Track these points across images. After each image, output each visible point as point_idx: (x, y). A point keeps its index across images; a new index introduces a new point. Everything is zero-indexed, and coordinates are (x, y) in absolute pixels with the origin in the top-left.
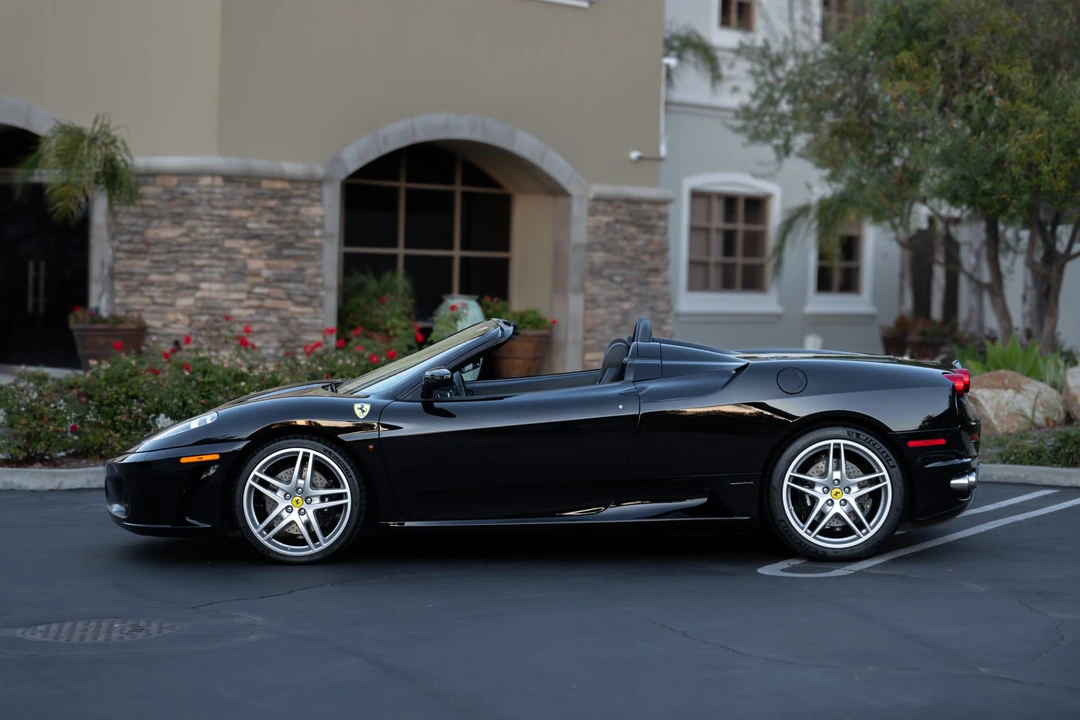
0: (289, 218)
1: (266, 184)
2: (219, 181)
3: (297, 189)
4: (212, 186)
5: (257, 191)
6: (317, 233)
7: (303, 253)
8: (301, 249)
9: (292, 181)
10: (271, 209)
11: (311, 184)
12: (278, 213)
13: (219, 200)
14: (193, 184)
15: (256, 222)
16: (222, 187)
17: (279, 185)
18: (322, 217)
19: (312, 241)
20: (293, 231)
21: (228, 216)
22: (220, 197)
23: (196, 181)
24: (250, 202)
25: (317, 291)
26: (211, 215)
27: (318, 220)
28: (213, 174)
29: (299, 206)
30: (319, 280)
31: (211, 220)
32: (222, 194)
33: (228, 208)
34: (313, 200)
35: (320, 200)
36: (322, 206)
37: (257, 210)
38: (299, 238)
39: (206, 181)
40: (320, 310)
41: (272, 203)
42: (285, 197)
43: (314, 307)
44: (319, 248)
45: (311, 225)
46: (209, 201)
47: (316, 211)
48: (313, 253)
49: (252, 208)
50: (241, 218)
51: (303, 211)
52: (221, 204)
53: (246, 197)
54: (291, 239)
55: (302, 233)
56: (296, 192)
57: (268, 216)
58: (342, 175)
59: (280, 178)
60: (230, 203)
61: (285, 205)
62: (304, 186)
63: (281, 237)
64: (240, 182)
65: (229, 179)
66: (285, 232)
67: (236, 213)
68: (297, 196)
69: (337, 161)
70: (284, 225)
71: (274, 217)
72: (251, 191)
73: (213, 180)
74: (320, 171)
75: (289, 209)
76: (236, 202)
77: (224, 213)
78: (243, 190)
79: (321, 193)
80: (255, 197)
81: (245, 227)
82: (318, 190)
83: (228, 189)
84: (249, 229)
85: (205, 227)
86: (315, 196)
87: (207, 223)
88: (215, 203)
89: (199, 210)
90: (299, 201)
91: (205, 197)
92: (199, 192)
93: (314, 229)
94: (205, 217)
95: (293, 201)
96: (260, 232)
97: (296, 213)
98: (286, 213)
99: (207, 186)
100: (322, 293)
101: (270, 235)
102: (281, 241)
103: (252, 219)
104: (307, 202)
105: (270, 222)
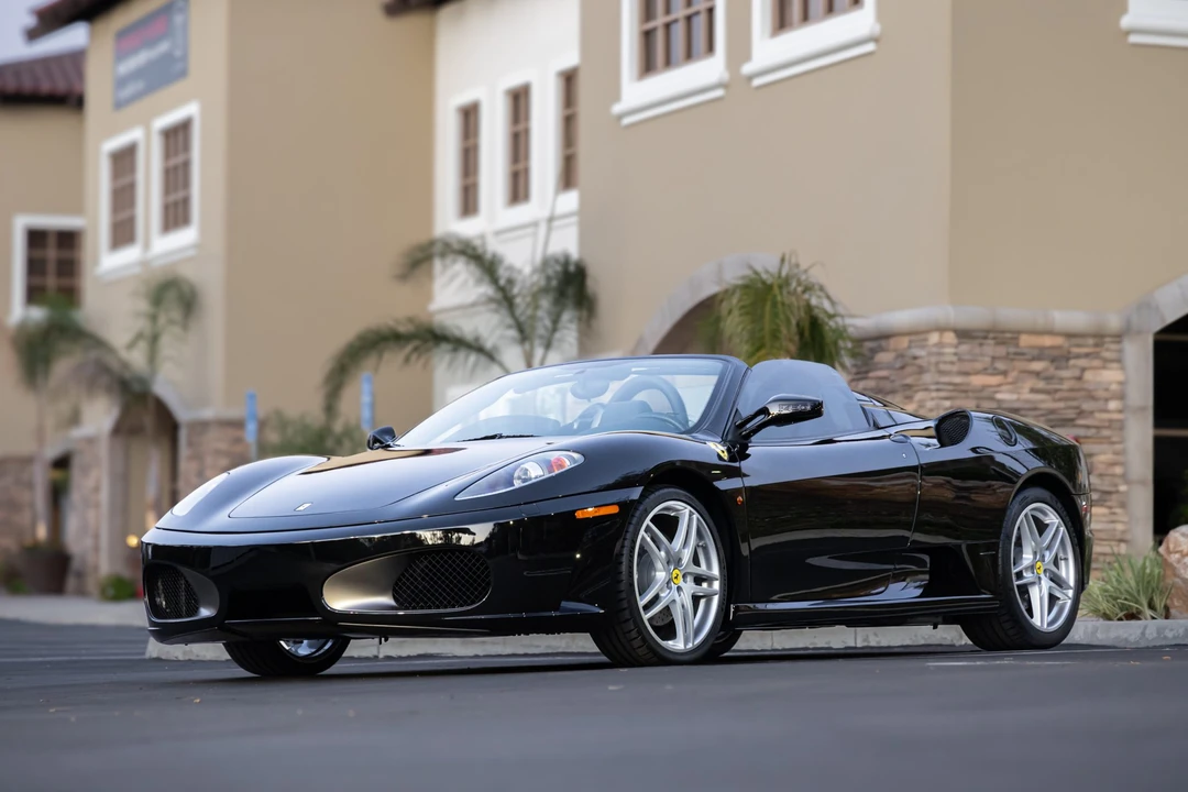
0: (1066, 386)
1: (1025, 340)
2: (950, 337)
3: (1079, 346)
4: (940, 345)
5: (1012, 350)
6: (1113, 405)
7: (1092, 432)
8: (1088, 427)
9: (1069, 335)
10: (1037, 374)
11: (1100, 341)
12: (1048, 379)
13: (952, 363)
14: (923, 345)
15: (1011, 392)
16: (956, 347)
17: (1048, 341)
18: (1121, 383)
19: (1105, 416)
20: (1074, 404)
21: (968, 384)
22: (954, 359)
23: (926, 340)
24: (1000, 366)
25: (1116, 485)
26: (937, 383)
27: (1114, 387)
28: (941, 329)
29: (1083, 370)
30: (1118, 470)
31: (938, 390)
32: (955, 354)
33: (967, 374)
34: (1106, 360)
35: (1119, 361)
36: (1123, 368)
37: (1013, 375)
38: (1081, 413)
39: (934, 338)
40: (1118, 510)
41: (1037, 366)
42: (1060, 358)
43: (1110, 508)
44: (1120, 426)
45: (1101, 394)
46: (937, 363)
47: (1111, 376)
48: (1106, 433)
49: (1005, 373)
50: (984, 387)
51: (1088, 376)
52: (955, 368)
53: (994, 358)
54: (1071, 414)
55: (1086, 406)
56: (1075, 350)
57: (1031, 382)
58: (1159, 326)
59: (1051, 333)
60: (967, 367)
61: (1057, 368)
62: (1091, 341)
63: (1052, 412)
64: (985, 338)
65: (964, 335)
66: (1061, 405)
67: (977, 381)
68: (1078, 356)
69: (1146, 305)
70: (1058, 395)
71: (1041, 385)
72: (1001, 351)
73: (941, 337)
74: (1114, 322)
75: (1064, 373)
76: (979, 366)
77: (958, 380)
78: (990, 349)
79: (1120, 351)
80: (1007, 357)
81: (992, 399)
82: (1113, 347)
83: (964, 348)
84: (999, 401)
85: (932, 399)
86: (1107, 355)
87: (934, 394)
88: (943, 367)
89: (927, 378)
90: (1082, 362)
91: (933, 359)
92: (930, 354)
93: (1107, 400)
94: (933, 387)
95: (1072, 362)
96: (1016, 405)
97: (1079, 378)
98: (1061, 380)
99: (936, 345)
100: (1123, 488)
101: (1035, 409)
102: (1052, 417)
103: (1004, 388)
104: (1096, 363)
105: (1033, 391)
